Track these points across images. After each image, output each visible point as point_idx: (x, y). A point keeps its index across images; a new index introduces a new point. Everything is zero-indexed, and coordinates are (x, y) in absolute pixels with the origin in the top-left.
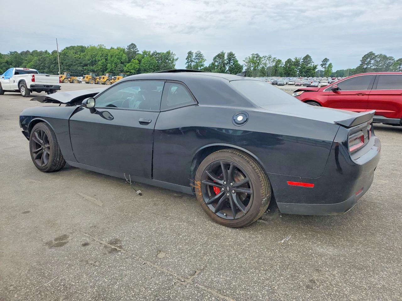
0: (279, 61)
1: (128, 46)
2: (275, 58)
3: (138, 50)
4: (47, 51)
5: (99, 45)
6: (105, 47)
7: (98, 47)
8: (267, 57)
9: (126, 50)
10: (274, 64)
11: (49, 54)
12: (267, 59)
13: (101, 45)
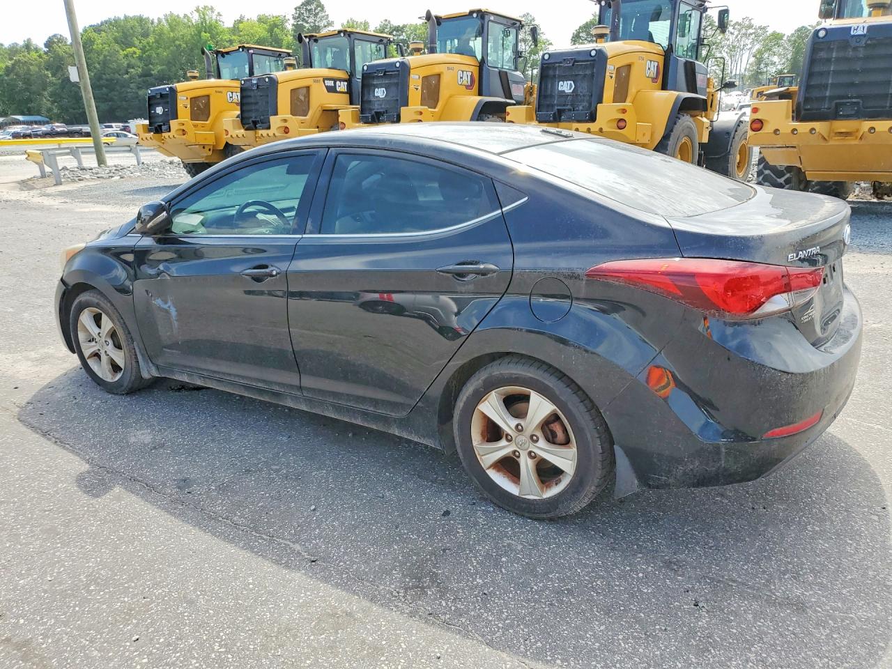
0: (777, 37)
1: (296, 9)
2: (764, 28)
3: (330, 19)
4: (29, 40)
5: (197, 10)
6: (219, 14)
7: (195, 18)
8: (740, 24)
9: (292, 21)
10: (757, 47)
11: (37, 50)
12: (739, 31)
13: (205, 8)
